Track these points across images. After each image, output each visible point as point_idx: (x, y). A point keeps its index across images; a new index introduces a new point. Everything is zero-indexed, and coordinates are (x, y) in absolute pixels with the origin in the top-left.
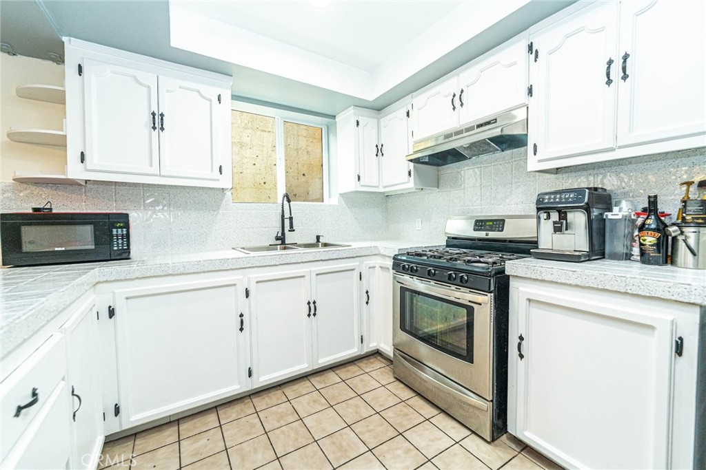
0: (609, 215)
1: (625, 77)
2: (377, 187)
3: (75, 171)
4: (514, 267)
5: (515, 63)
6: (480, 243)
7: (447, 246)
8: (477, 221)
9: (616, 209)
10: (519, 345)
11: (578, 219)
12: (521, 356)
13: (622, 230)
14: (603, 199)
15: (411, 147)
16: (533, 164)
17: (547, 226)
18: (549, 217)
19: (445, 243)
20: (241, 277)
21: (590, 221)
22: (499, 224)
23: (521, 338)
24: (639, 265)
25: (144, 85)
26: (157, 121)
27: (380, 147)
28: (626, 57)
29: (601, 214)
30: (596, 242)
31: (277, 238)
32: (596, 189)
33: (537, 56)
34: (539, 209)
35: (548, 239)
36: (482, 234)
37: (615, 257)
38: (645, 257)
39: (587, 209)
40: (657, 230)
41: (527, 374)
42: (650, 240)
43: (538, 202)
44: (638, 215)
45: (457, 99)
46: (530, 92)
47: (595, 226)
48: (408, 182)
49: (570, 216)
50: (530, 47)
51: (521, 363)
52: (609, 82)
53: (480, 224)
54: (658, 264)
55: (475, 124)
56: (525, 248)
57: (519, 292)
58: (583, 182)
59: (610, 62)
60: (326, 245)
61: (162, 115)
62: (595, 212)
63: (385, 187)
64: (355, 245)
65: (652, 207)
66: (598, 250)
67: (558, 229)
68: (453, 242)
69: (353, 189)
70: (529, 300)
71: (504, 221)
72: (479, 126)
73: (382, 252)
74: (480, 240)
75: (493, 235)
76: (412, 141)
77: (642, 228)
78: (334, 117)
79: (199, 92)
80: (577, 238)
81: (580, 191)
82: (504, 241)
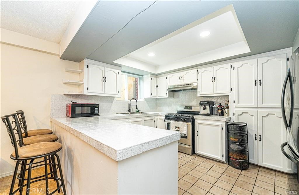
0: (213, 106)
1: (215, 81)
2: (156, 97)
3: (85, 93)
4: (195, 117)
5: (194, 73)
6: (186, 112)
7: (177, 113)
8: (185, 107)
9: (214, 105)
10: (197, 133)
11: (208, 107)
12: (197, 135)
13: (216, 109)
14: (212, 103)
15: (167, 87)
16: (199, 95)
17: (202, 108)
18: (202, 107)
19: (176, 113)
20: (127, 121)
21: (210, 108)
22: (191, 108)
23: (197, 131)
24: (218, 116)
25: (102, 70)
26: (105, 80)
27: (157, 85)
28: (215, 77)
29: (212, 106)
30: (211, 112)
31: (128, 111)
32: (211, 101)
33: (199, 73)
34: (200, 105)
35: (202, 111)
36: (187, 110)
37: (215, 115)
38: (219, 115)
39: (209, 105)
40: (221, 109)
41: (199, 139)
42: (220, 111)
43: (200, 103)
44: (218, 106)
45: (181, 78)
46: (198, 80)
47: (211, 108)
48: (166, 96)
49: (206, 106)
50: (198, 71)
51: (197, 137)
52: (212, 81)
53: (186, 108)
54: (221, 116)
55: (185, 84)
56: (197, 113)
57: (197, 122)
58: (209, 99)
59: (212, 78)
60: (142, 113)
61: (106, 78)
62: (211, 106)
63: (158, 97)
64: (153, 113)
65: (220, 105)
66: (211, 114)
67: (204, 109)
68: (179, 112)
69: (150, 97)
70: (199, 123)
71: (192, 107)
72: (186, 85)
73: (160, 115)
74: (186, 111)
75: (189, 110)
76: (167, 86)
77: (219, 109)
78: (143, 76)
79: (114, 71)
80: (208, 111)
81: (208, 102)
82: (192, 112)
